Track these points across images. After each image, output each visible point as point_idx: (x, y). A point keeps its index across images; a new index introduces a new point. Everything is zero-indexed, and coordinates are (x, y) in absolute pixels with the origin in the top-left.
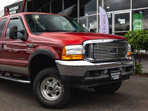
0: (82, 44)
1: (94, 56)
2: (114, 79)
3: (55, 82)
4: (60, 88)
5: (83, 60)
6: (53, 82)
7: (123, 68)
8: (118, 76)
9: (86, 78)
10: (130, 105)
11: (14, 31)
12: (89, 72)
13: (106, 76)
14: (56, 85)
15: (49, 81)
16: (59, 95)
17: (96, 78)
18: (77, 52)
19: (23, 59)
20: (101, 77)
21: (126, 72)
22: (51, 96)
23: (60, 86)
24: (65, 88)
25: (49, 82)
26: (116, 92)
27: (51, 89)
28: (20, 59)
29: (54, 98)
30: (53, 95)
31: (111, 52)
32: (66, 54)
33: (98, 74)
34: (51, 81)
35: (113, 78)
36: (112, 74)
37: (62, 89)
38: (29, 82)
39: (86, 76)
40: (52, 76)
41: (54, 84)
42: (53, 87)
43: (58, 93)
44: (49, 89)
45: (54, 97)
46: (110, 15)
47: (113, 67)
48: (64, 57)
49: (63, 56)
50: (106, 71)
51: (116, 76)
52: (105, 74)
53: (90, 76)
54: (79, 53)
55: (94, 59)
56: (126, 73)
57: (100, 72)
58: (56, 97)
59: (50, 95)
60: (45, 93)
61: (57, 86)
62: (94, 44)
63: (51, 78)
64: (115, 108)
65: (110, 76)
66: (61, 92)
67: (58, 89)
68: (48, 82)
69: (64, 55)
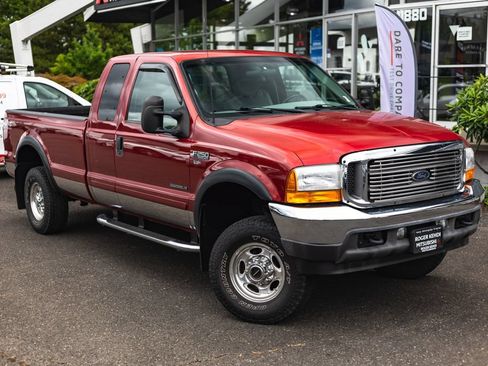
0: (340, 163)
1: (369, 192)
2: (423, 250)
3: (267, 254)
4: (279, 270)
5: (340, 204)
6: (262, 254)
7: (448, 220)
8: (435, 241)
9: (349, 252)
10: (463, 319)
11: (156, 111)
12: (357, 236)
13: (400, 245)
14: (269, 263)
15: (252, 252)
16: (278, 289)
17: (374, 250)
18: (326, 182)
19: (181, 187)
20: (389, 246)
21: (456, 228)
22: (257, 290)
23: (279, 267)
24: (292, 272)
25: (252, 256)
26: (432, 274)
27: (255, 272)
28: (172, 185)
29: (262, 295)
30: (260, 288)
31: (417, 179)
32: (298, 189)
33: (381, 241)
34: (256, 251)
35: (419, 248)
36: (416, 239)
37: (286, 275)
38: (198, 248)
39: (347, 245)
40: (259, 241)
41: (264, 260)
42: (261, 267)
43: (274, 285)
44: (252, 274)
45: (265, 295)
46: (425, 11)
47: (421, 221)
48: (291, 197)
49: (289, 195)
50: (402, 231)
51: (427, 244)
52: (399, 238)
53: (360, 247)
54: (332, 185)
55: (369, 200)
56: (456, 233)
57: (384, 235)
58: (270, 293)
59: (253, 287)
60: (241, 283)
61: (272, 267)
62: (371, 162)
63: (255, 245)
64: (425, 324)
65: (412, 243)
66: (281, 280)
67: (274, 272)
68: (248, 253)
69: (291, 192)
